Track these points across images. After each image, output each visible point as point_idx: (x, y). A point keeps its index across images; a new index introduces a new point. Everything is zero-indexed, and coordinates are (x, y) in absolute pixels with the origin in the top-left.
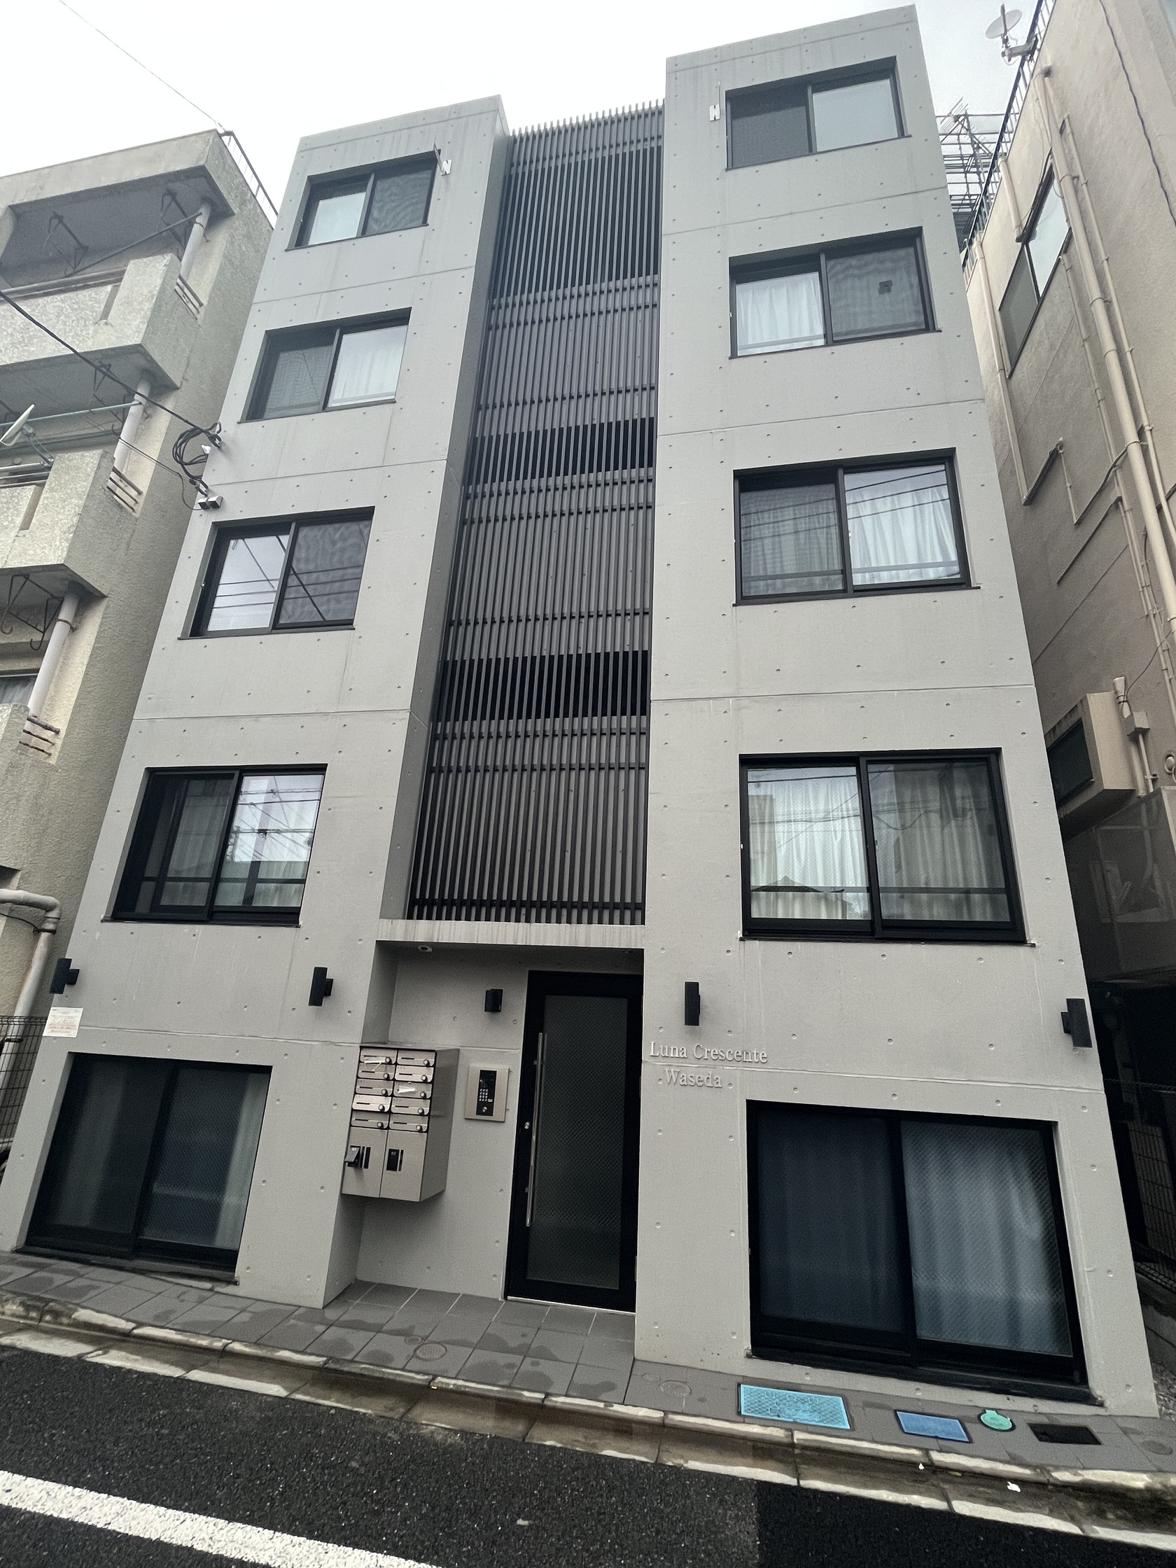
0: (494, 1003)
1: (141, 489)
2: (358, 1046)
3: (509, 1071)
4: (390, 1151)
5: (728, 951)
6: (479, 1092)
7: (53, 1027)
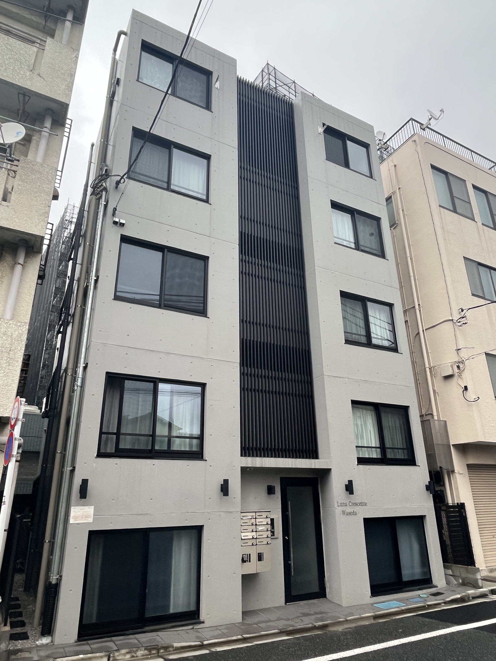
0: (270, 491)
2: (240, 512)
3: (278, 518)
4: (258, 553)
5: (354, 469)
7: (76, 518)
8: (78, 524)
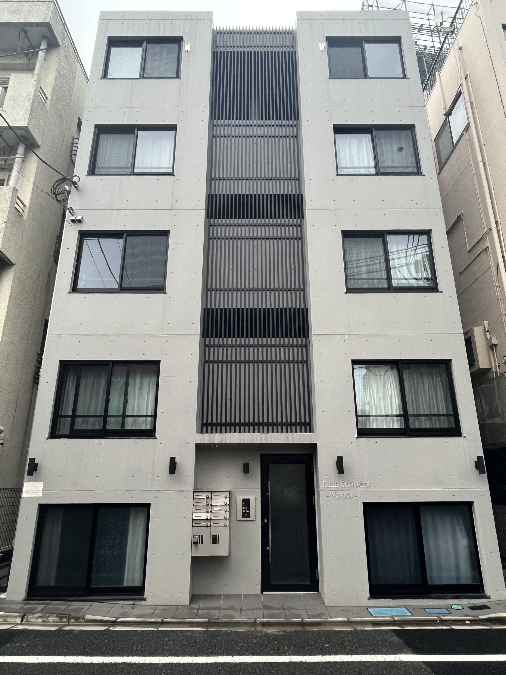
0: (246, 469)
1: (26, 204)
2: (192, 491)
3: (256, 498)
4: (213, 535)
5: (352, 443)
6: (243, 508)
7: (27, 492)
8: (29, 497)
